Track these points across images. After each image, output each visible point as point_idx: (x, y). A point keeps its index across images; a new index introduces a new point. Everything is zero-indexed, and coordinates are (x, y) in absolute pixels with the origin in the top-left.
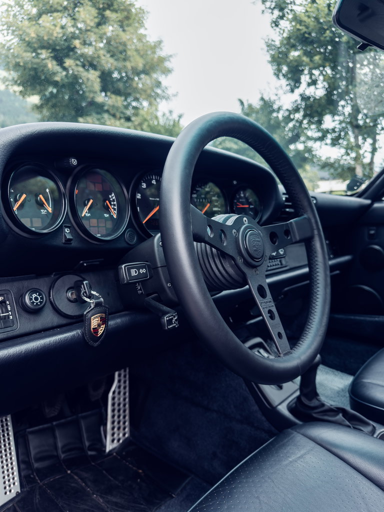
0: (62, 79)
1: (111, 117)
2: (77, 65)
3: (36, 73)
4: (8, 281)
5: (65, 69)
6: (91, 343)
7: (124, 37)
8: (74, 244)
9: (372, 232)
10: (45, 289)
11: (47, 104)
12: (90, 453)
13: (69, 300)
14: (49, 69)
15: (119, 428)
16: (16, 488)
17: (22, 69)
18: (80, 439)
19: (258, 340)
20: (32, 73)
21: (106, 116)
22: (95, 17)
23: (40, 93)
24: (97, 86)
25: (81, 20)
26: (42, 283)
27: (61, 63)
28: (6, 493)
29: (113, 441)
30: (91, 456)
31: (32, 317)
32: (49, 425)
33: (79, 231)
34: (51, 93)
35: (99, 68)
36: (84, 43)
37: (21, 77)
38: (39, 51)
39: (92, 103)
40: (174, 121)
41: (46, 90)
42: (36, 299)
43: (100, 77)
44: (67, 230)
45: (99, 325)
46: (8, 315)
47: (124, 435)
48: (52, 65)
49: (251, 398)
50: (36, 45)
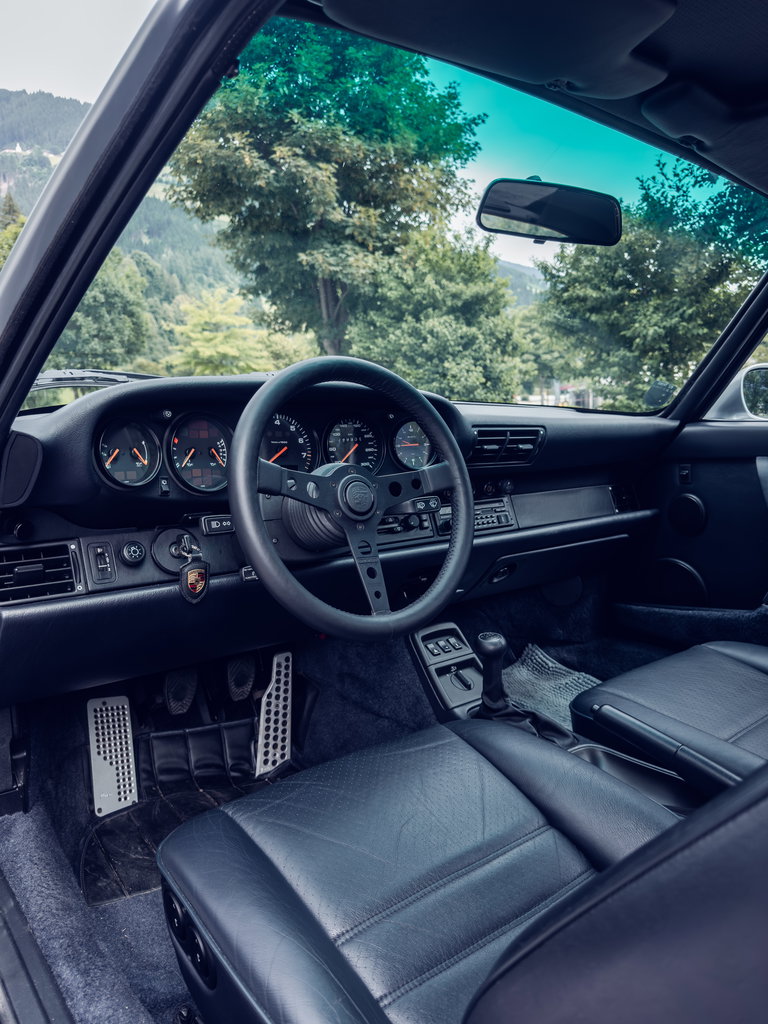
0: (268, 184)
1: (357, 248)
2: (296, 155)
3: (225, 175)
4: (106, 534)
5: (273, 163)
6: (189, 599)
7: (383, 94)
8: (173, 496)
9: (685, 472)
10: (146, 543)
11: (243, 229)
12: (233, 774)
13: (173, 556)
14: (246, 166)
15: (275, 746)
16: (133, 797)
17: (199, 170)
18: (222, 755)
19: (452, 625)
20: (219, 175)
21: (348, 246)
22: (327, 63)
23: (232, 209)
24: (332, 193)
25: (303, 70)
26: (143, 537)
27: (266, 153)
28: (120, 800)
29: (266, 762)
30: (234, 778)
31: (131, 571)
32: (181, 731)
33: (178, 483)
34: (251, 208)
35: (335, 157)
36: (308, 114)
37: (198, 183)
38: (229, 136)
39: (324, 224)
40: (477, 248)
41: (241, 203)
42: (135, 552)
43: (335, 175)
44: (164, 482)
45: (197, 581)
46: (106, 568)
47: (283, 756)
48: (251, 159)
49: (424, 697)
50: (224, 126)
